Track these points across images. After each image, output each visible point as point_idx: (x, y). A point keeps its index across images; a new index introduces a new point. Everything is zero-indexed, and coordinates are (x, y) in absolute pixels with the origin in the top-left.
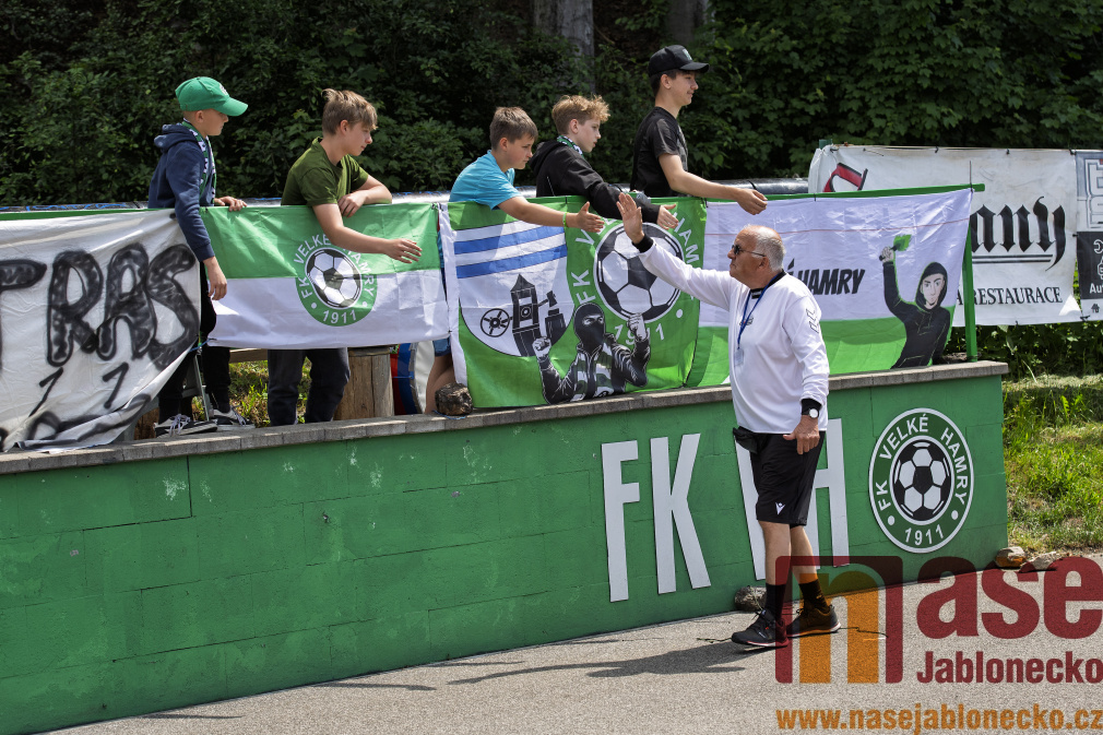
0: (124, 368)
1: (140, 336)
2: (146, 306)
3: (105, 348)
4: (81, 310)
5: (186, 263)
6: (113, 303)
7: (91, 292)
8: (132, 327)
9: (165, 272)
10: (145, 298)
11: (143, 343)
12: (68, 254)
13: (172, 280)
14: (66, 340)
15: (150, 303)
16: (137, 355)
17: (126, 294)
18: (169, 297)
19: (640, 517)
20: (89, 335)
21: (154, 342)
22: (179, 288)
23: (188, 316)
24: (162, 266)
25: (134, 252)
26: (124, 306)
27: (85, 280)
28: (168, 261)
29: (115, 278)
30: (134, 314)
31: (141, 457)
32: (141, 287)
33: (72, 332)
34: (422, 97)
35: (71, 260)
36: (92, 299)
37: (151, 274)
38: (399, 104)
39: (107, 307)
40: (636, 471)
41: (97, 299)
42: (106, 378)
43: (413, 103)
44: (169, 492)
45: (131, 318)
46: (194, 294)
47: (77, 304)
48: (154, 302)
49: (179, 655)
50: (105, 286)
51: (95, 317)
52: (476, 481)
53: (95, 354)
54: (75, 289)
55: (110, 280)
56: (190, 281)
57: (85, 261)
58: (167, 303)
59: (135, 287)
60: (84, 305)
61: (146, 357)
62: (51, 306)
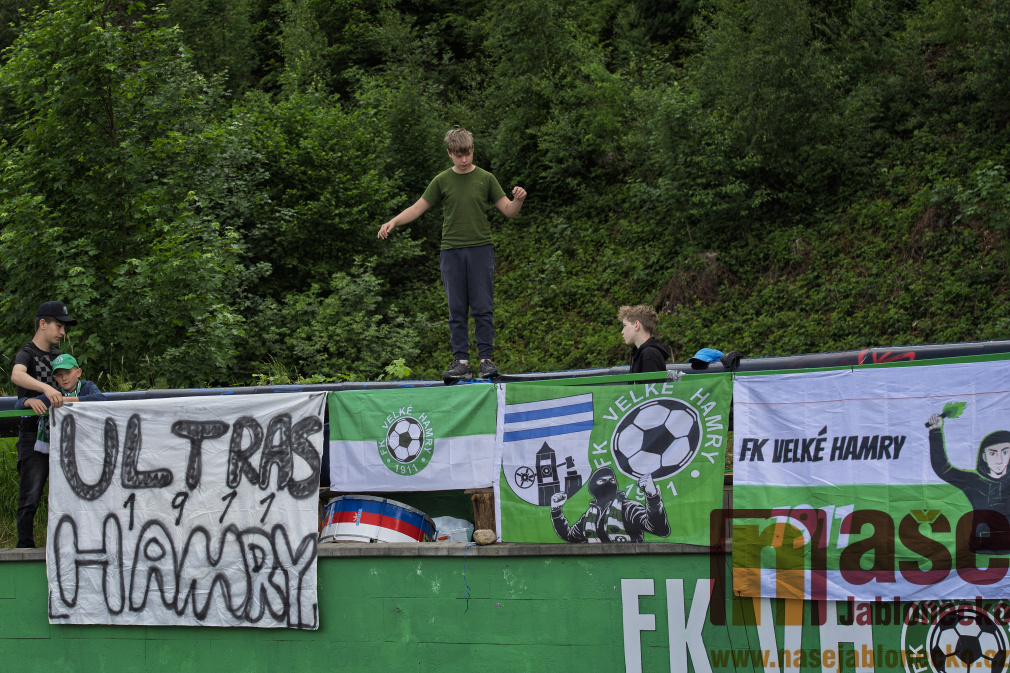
0: (272, 496)
1: (282, 476)
2: (289, 456)
3: (263, 483)
4: (248, 455)
5: (316, 428)
6: (267, 451)
7: (255, 443)
8: (280, 469)
9: (303, 434)
10: (290, 449)
11: (284, 481)
12: (244, 418)
13: (306, 439)
14: (239, 473)
15: (291, 454)
16: (280, 488)
17: (276, 446)
18: (303, 450)
21: (292, 479)
22: (310, 445)
23: (315, 463)
24: (301, 429)
25: (286, 419)
27: (253, 436)
28: (305, 426)
29: (270, 434)
30: (281, 460)
32: (286, 442)
33: (242, 469)
35: (244, 422)
36: (255, 448)
37: (294, 433)
39: (263, 453)
40: (651, 604)
41: (258, 448)
42: (262, 502)
45: (280, 463)
46: (320, 448)
47: (246, 450)
48: (293, 452)
50: (263, 440)
51: (256, 460)
52: (513, 597)
53: (257, 486)
54: (245, 444)
55: (268, 436)
56: (317, 440)
57: (252, 423)
58: (302, 454)
59: (282, 442)
60: (250, 452)
61: (286, 489)
62: (231, 451)
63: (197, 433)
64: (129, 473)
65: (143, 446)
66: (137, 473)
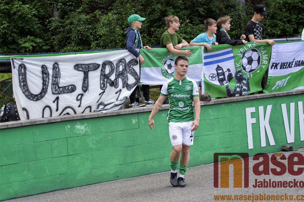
0: (120, 90)
1: (124, 82)
2: (126, 74)
3: (116, 85)
4: (109, 76)
5: (136, 63)
6: (117, 74)
7: (112, 71)
8: (123, 80)
9: (131, 66)
10: (126, 72)
11: (125, 84)
12: (106, 61)
13: (132, 68)
14: (105, 83)
15: (127, 74)
16: (123, 87)
17: (121, 71)
18: (131, 72)
19: (256, 127)
20: (111, 82)
21: (127, 84)
22: (134, 70)
23: (136, 77)
24: (130, 64)
25: (123, 61)
26: (120, 75)
27: (110, 68)
29: (118, 67)
30: (123, 76)
31: (126, 113)
32: (125, 69)
33: (107, 81)
34: (199, 18)
35: (107, 63)
36: (112, 73)
37: (127, 66)
38: (193, 20)
40: (255, 115)
42: (116, 93)
43: (197, 20)
44: (133, 122)
45: (122, 78)
46: (138, 71)
48: (128, 74)
49: (137, 163)
50: (115, 69)
51: (113, 77)
52: (212, 118)
53: (113, 87)
54: (107, 70)
56: (137, 68)
57: (110, 63)
58: (131, 74)
59: (123, 70)
60: (109, 74)
61: (125, 88)
62: (101, 75)
63: (86, 69)
64: (55, 88)
65: (61, 76)
66: (59, 88)
